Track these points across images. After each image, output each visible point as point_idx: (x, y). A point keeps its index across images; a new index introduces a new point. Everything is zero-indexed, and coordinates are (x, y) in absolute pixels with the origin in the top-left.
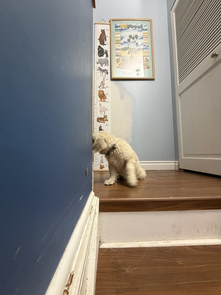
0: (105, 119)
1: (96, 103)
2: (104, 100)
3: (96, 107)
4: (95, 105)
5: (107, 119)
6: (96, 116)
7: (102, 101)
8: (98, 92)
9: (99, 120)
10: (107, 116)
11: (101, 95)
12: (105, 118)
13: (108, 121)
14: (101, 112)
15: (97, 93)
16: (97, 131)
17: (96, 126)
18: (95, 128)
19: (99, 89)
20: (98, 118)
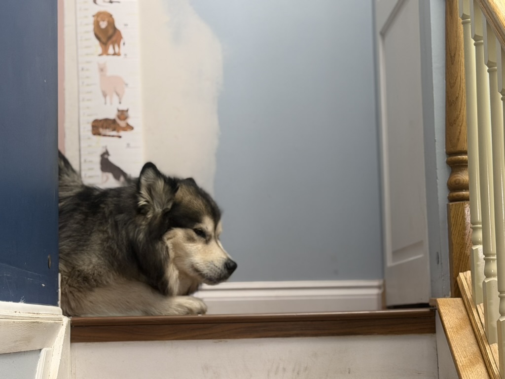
0: (122, 124)
1: (88, 62)
2: (114, 48)
3: (88, 77)
4: (83, 69)
5: (130, 121)
6: (88, 112)
7: (108, 55)
8: (91, 20)
9: (100, 126)
10: (129, 112)
11: (105, 31)
12: (122, 117)
13: (132, 128)
14: (105, 95)
15: (87, 24)
16: (93, 169)
17: (89, 153)
18: (85, 161)
19: (96, 9)
20: (96, 121)
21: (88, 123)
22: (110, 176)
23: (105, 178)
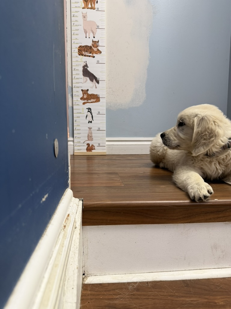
0: (95, 49)
3: (76, 21)
4: (74, 16)
5: (99, 48)
6: (76, 41)
7: (88, 8)
10: (99, 43)
12: (95, 46)
13: (101, 52)
16: (79, 74)
17: (77, 65)
18: (75, 69)
20: (80, 46)
21: (76, 48)
22: (88, 78)
23: (85, 80)
